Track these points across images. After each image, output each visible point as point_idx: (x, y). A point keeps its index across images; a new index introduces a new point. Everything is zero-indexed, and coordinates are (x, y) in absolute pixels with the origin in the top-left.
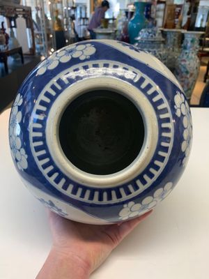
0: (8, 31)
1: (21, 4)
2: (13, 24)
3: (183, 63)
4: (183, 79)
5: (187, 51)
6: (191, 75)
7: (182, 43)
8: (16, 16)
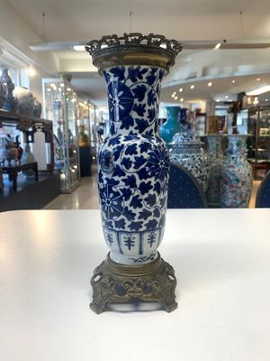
0: (23, 145)
1: (42, 117)
2: (30, 139)
3: (231, 170)
4: (234, 189)
5: (234, 156)
6: (243, 183)
7: (227, 147)
8: (35, 130)
